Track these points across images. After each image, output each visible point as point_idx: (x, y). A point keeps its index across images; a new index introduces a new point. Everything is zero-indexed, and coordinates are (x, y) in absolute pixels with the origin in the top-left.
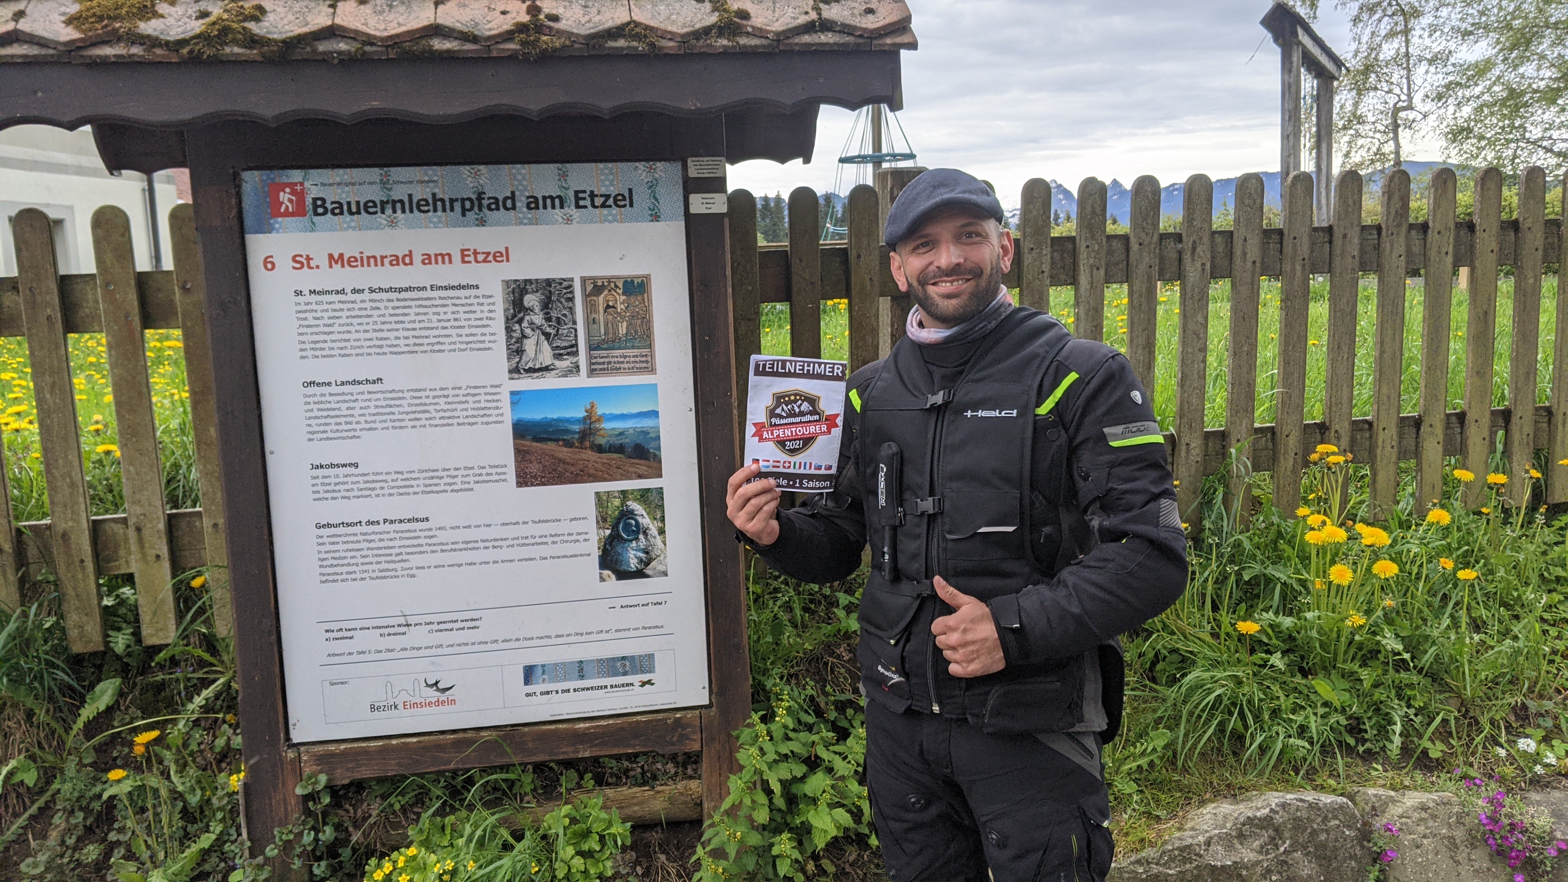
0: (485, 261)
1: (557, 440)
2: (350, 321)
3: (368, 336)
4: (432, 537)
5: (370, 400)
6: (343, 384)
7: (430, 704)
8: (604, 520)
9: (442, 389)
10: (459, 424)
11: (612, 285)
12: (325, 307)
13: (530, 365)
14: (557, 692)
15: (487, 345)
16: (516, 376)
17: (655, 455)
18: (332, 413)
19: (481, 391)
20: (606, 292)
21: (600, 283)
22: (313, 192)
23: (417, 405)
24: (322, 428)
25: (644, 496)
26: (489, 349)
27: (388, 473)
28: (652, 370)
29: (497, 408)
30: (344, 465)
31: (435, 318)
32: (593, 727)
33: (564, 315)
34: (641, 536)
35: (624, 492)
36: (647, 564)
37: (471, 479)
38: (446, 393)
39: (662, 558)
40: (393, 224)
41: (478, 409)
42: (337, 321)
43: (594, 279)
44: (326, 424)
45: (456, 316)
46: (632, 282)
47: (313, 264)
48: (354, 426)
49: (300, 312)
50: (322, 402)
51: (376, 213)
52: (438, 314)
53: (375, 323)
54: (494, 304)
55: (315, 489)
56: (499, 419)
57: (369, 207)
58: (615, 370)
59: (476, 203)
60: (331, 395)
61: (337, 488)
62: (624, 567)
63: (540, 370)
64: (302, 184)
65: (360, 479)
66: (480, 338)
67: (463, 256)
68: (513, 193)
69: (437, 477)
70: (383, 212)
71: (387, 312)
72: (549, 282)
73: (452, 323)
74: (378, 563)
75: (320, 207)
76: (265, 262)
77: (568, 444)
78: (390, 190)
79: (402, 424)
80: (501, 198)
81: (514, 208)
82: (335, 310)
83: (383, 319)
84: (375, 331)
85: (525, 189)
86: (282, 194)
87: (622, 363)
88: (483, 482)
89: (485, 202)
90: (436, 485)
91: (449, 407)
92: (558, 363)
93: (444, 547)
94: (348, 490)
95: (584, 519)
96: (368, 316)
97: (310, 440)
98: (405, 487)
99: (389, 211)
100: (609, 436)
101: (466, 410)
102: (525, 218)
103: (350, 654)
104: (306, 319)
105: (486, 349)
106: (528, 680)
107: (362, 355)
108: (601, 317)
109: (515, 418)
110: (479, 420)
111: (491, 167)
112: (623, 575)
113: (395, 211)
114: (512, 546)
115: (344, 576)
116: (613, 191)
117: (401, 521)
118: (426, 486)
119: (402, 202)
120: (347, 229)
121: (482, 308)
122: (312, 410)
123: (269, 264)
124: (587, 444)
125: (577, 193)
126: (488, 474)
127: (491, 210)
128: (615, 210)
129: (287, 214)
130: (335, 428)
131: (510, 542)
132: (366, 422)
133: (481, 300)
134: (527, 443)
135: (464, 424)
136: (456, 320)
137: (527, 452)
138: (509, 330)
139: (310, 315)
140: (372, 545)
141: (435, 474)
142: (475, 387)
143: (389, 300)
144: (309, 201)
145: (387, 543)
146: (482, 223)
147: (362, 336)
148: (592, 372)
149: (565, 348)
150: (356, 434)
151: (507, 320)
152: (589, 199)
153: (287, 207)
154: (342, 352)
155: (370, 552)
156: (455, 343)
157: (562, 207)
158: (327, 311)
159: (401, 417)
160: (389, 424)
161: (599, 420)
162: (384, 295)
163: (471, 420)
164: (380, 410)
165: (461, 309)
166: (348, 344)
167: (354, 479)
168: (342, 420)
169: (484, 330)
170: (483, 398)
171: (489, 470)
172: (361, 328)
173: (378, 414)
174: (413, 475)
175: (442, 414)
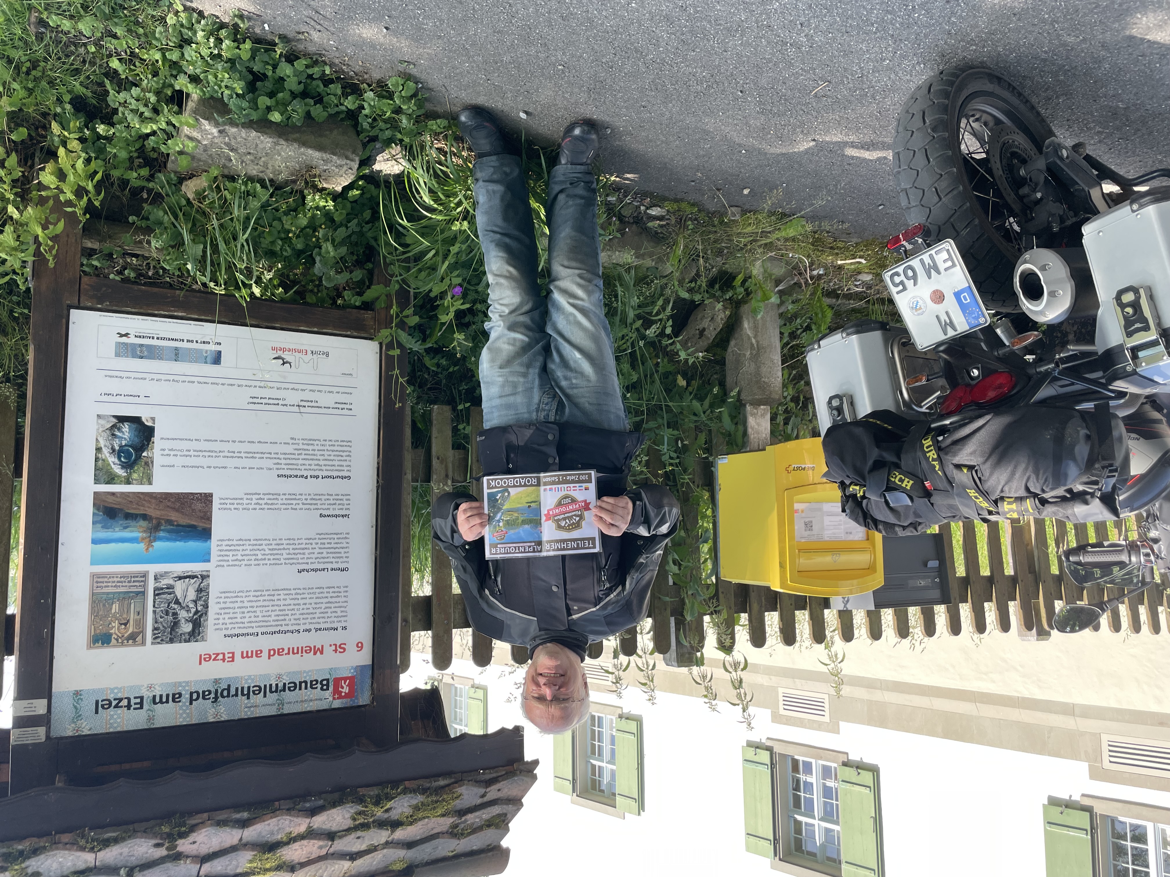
0: (218, 654)
1: (178, 525)
2: (314, 611)
3: (304, 601)
4: (278, 464)
5: (308, 558)
6: (324, 570)
7: (289, 350)
8: (146, 463)
9: (259, 565)
10: (250, 540)
11: (120, 641)
12: (329, 620)
13: (192, 581)
14: (197, 342)
15: (223, 595)
16: (204, 573)
17: (98, 509)
18: (332, 550)
19: (231, 563)
20: (126, 635)
21: (130, 641)
22: (328, 694)
23: (277, 554)
24: (340, 541)
25: (111, 479)
26: (221, 593)
27: (301, 509)
28: (93, 576)
29: (220, 551)
30: (329, 516)
31: (258, 613)
32: (172, 311)
33: (162, 617)
34: (117, 448)
35: (128, 482)
36: (114, 426)
37: (245, 501)
38: (256, 562)
39: (101, 429)
40: (279, 677)
41: (235, 550)
42: (322, 610)
43: (135, 644)
44: (337, 543)
45: (243, 615)
46: (103, 644)
47: (333, 648)
48: (320, 541)
49: (345, 616)
50: (338, 557)
51: (289, 683)
52: (255, 617)
53: (298, 610)
54: (215, 624)
55: (348, 502)
56: (220, 543)
57: (294, 686)
58: (124, 576)
59: (219, 694)
60: (332, 562)
61: (335, 502)
62: (134, 426)
63: (186, 577)
64: (334, 699)
65: (319, 507)
66: (228, 600)
67: (233, 657)
68: (191, 703)
69: (268, 504)
71: (290, 617)
72: (171, 641)
73: (246, 610)
74: (314, 450)
75: (324, 684)
76: (362, 647)
77: (169, 522)
78: (278, 699)
79: (288, 542)
80: (200, 700)
82: (323, 618)
83: (293, 612)
84: (299, 604)
85: (181, 707)
86: (347, 691)
87: (118, 582)
88: (236, 499)
89: (212, 695)
90: (270, 499)
91: (255, 552)
92: (171, 582)
93: (269, 456)
94: (328, 499)
95: (163, 466)
96: (302, 614)
97: (348, 534)
98: (291, 499)
99: (281, 685)
100: (135, 527)
101: (243, 550)
102: (184, 687)
103: (338, 392)
104: (342, 612)
105: (225, 592)
106: (219, 353)
107: (309, 588)
108: (132, 616)
110: (235, 543)
111: (205, 721)
112: (136, 420)
113: (277, 685)
114: (220, 452)
115: (336, 443)
116: (111, 711)
117: (296, 476)
118: (277, 499)
119: (271, 692)
120: (309, 671)
121: (223, 621)
122: (345, 552)
123: (360, 646)
124: (154, 522)
125: (141, 708)
126: (233, 504)
127: (209, 691)
128: (111, 697)
129: (345, 679)
130: (332, 541)
131: (221, 454)
132: (311, 544)
133: (224, 626)
134: (201, 524)
135: (246, 540)
136: (243, 613)
137: (202, 518)
138: (206, 606)
139: (339, 614)
140: (316, 462)
141: (270, 507)
142: (235, 565)
143: (288, 625)
144: (331, 688)
145: (307, 462)
146: (216, 681)
147: (308, 601)
148: (145, 575)
149: (164, 593)
150: (319, 536)
151: (206, 613)
152: (132, 703)
153: (345, 683)
154: (321, 590)
155: (319, 457)
156: (246, 596)
157: (154, 697)
158: (328, 617)
159: (288, 547)
160: (296, 542)
161: (143, 539)
162: (290, 628)
163: (241, 543)
164: (302, 551)
165: (239, 620)
166: (317, 595)
167: (323, 507)
168: (327, 546)
169: (223, 605)
170: (230, 558)
171: (232, 507)
172: (308, 606)
173: (303, 549)
174: (285, 506)
175: (261, 548)
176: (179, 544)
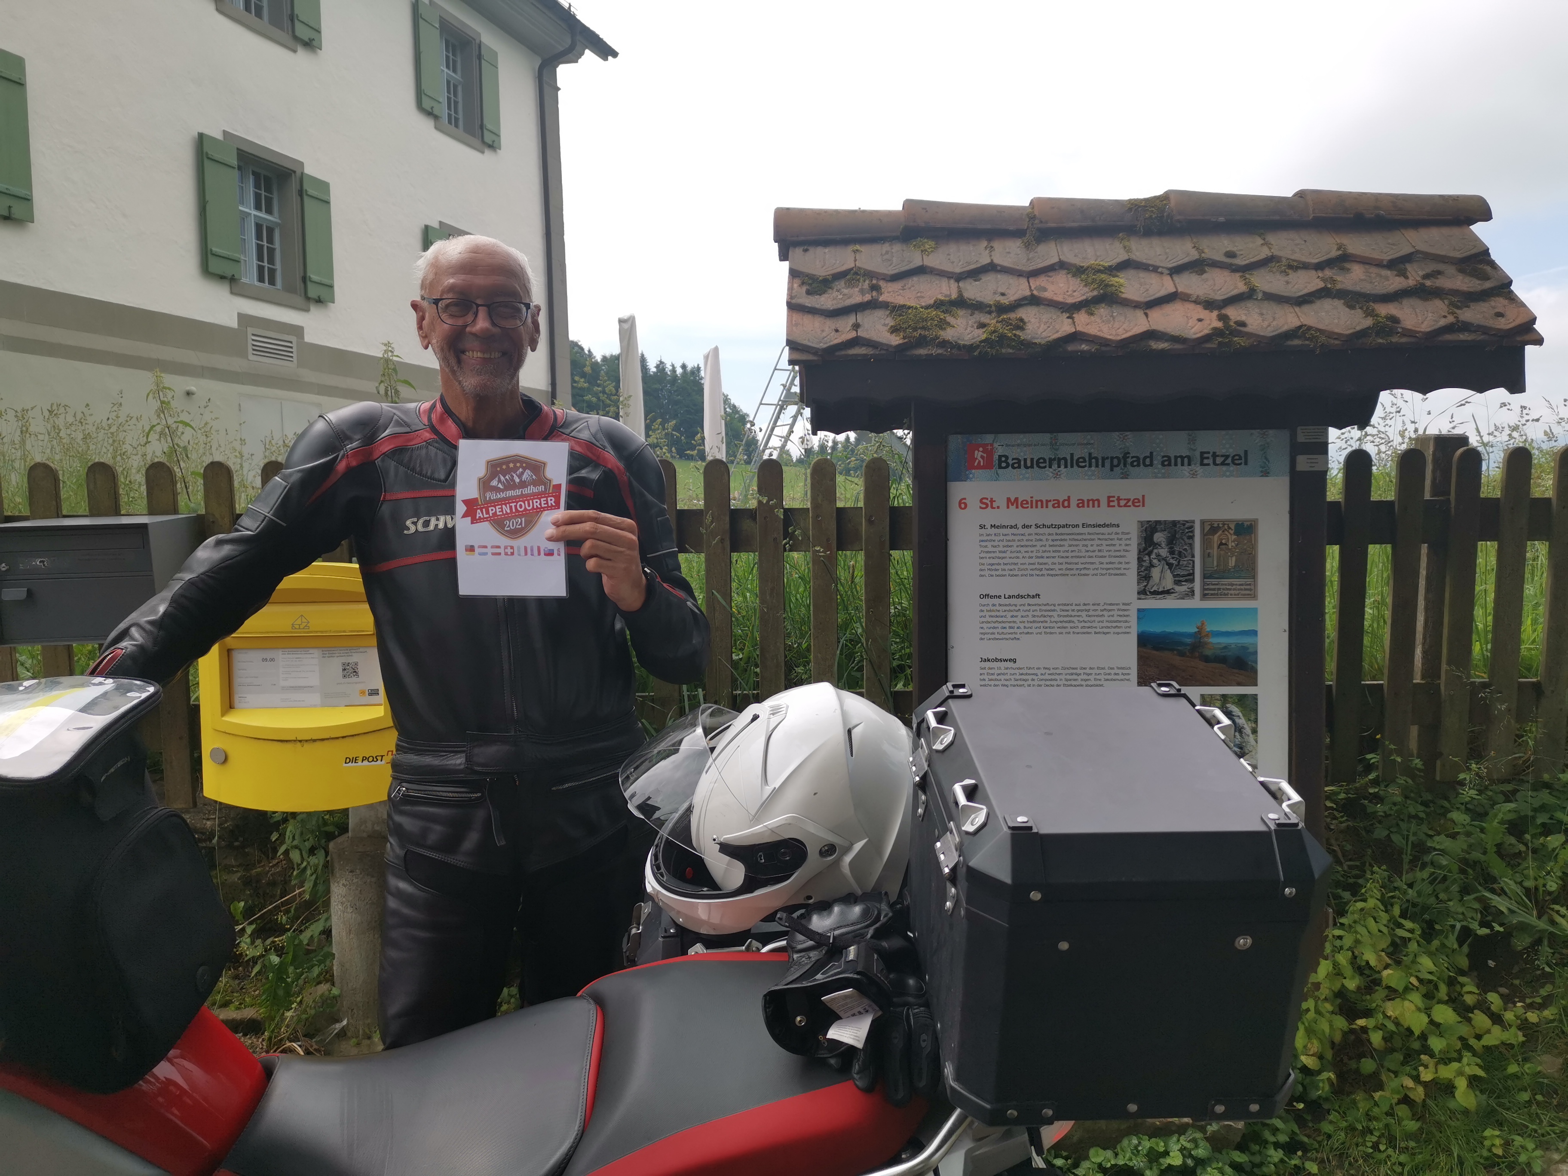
0: (1125, 506)
1: (1172, 650)
2: (1019, 549)
3: (1032, 561)
5: (1029, 611)
9: (1085, 605)
10: (1096, 633)
11: (1226, 527)
12: (1001, 538)
13: (1155, 588)
15: (1122, 571)
16: (1143, 596)
17: (1252, 667)
18: (1000, 619)
19: (1115, 607)
20: (1220, 532)
21: (1216, 525)
22: (1000, 451)
23: (1065, 616)
24: (991, 631)
25: (1241, 700)
26: (1125, 574)
27: (1038, 669)
28: (1253, 596)
29: (1126, 622)
30: (1006, 660)
31: (1083, 549)
33: (1185, 550)
34: (1236, 734)
35: (1224, 696)
37: (1102, 677)
38: (1087, 607)
39: (1252, 753)
40: (1057, 476)
41: (1111, 622)
42: (1010, 549)
43: (1211, 522)
44: (994, 628)
45: (1100, 548)
46: (1243, 524)
47: (995, 505)
48: (1015, 630)
49: (983, 541)
50: (993, 611)
51: (1045, 467)
52: (1087, 546)
53: (1038, 551)
54: (1130, 539)
55: (982, 677)
56: (1128, 630)
57: (1039, 463)
58: (1223, 596)
59: (1122, 461)
60: (1000, 605)
61: (999, 678)
63: (1163, 592)
64: (992, 445)
65: (1017, 671)
66: (1117, 566)
67: (1109, 501)
68: (1151, 453)
69: (1076, 674)
70: (1050, 467)
71: (1047, 543)
72: (1174, 523)
73: (1097, 553)
75: (1004, 463)
76: (960, 503)
77: (1182, 654)
78: (1057, 450)
79: (1052, 630)
80: (1142, 457)
81: (1151, 465)
82: (1009, 541)
83: (1044, 549)
84: (1038, 557)
85: (1161, 451)
86: (976, 452)
87: (1230, 589)
88: (1112, 680)
89: (1129, 460)
90: (1075, 680)
91: (1089, 619)
92: (1177, 588)
94: (1007, 680)
96: (1033, 546)
97: (981, 639)
98: (1051, 680)
99: (1055, 466)
100: (1215, 649)
101: (1102, 622)
102: (1160, 473)
104: (986, 546)
105: (1122, 575)
107: (1026, 575)
108: (1215, 552)
109: (1140, 630)
110: (1112, 630)
111: (1135, 433)
113: (1059, 467)
116: (1231, 452)
118: (1067, 680)
119: (1065, 459)
120: (1022, 479)
121: (1120, 542)
122: (985, 617)
123: (963, 504)
124: (1197, 654)
125: (1202, 453)
126: (1115, 674)
127: (1133, 466)
128: (1232, 468)
129: (979, 467)
130: (1001, 631)
132: (1025, 627)
133: (1120, 536)
134: (1148, 651)
135: (1099, 633)
136: (1100, 551)
137: (1148, 658)
138: (1140, 560)
139: (989, 544)
141: (1074, 671)
142: (1110, 604)
143: (1049, 534)
144: (996, 457)
146: (1125, 476)
147: (1027, 561)
149: (1183, 576)
150: (1017, 636)
151: (1140, 552)
152: (1211, 458)
153: (979, 462)
154: (1011, 573)
156: (1097, 569)
157: (1189, 465)
158: (1003, 541)
159: (1052, 625)
160: (1042, 630)
161: (1207, 636)
162: (1047, 531)
163: (1105, 630)
164: (1036, 619)
165: (1104, 543)
166: (1016, 567)
167: (1013, 671)
168: (1007, 625)
169: (1121, 560)
170: (1116, 613)
171: (1117, 671)
172: (1027, 555)
173: (1034, 622)
174: (1058, 671)
175: (1083, 624)
176: (1170, 629)
